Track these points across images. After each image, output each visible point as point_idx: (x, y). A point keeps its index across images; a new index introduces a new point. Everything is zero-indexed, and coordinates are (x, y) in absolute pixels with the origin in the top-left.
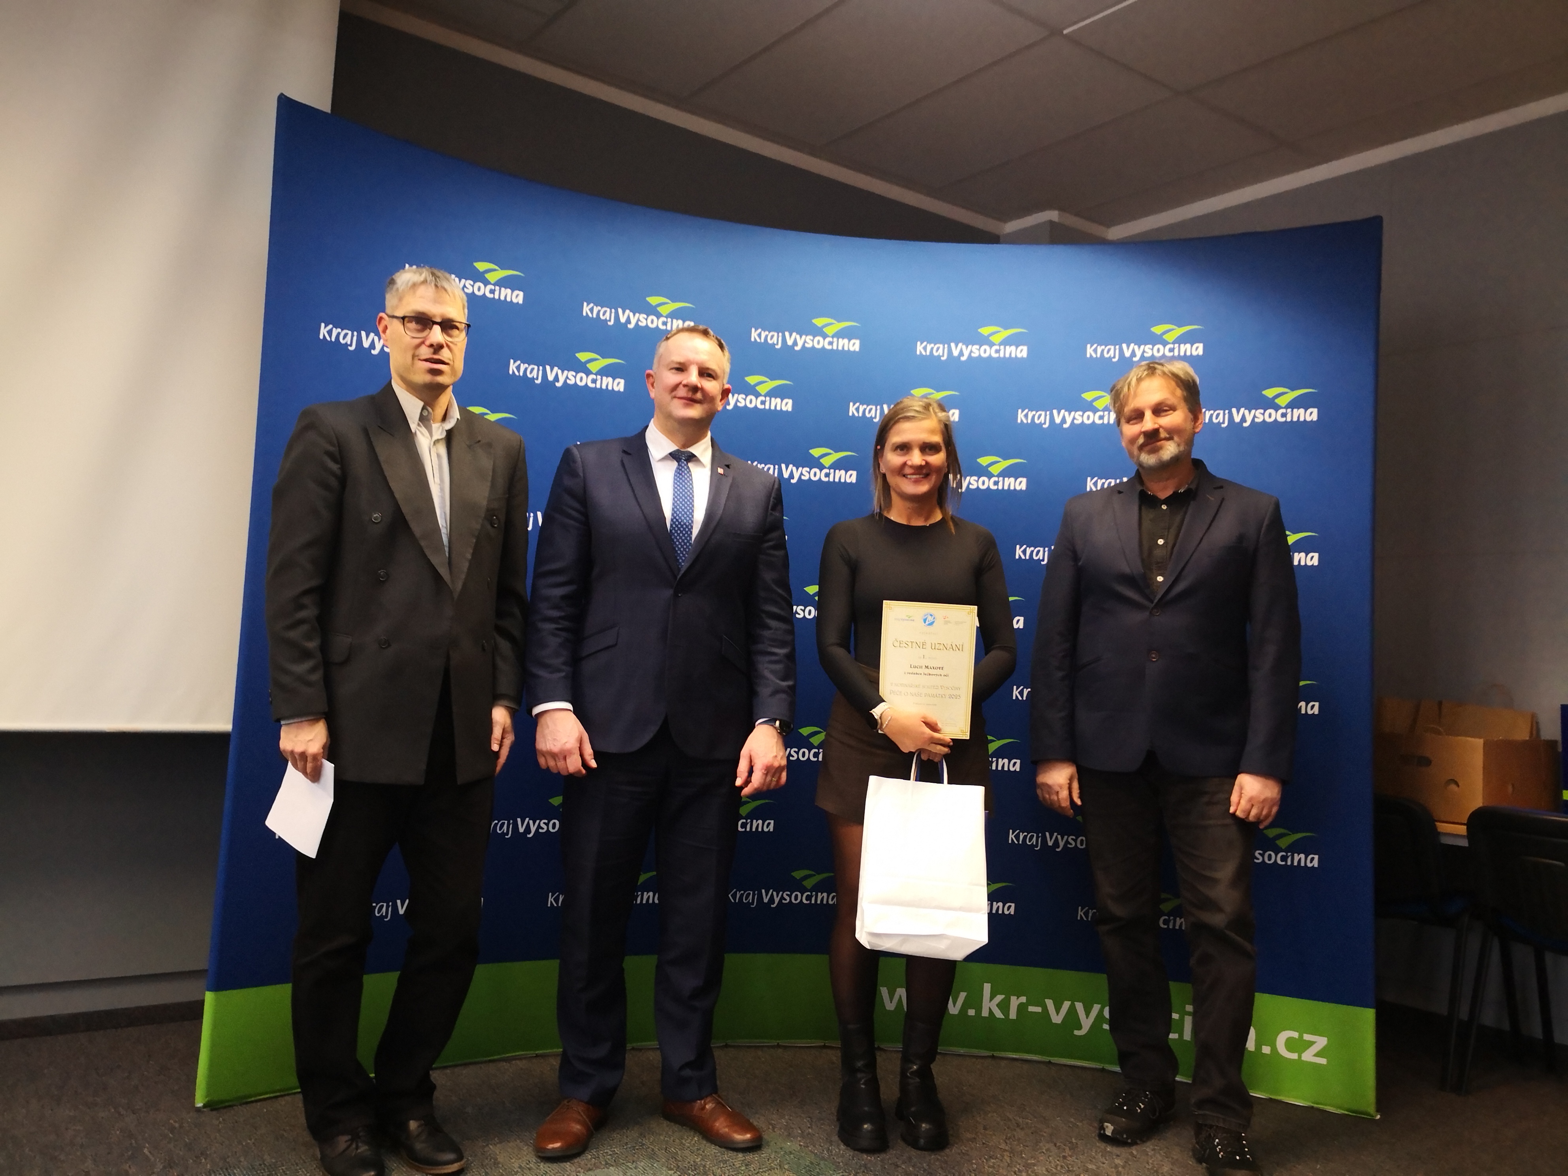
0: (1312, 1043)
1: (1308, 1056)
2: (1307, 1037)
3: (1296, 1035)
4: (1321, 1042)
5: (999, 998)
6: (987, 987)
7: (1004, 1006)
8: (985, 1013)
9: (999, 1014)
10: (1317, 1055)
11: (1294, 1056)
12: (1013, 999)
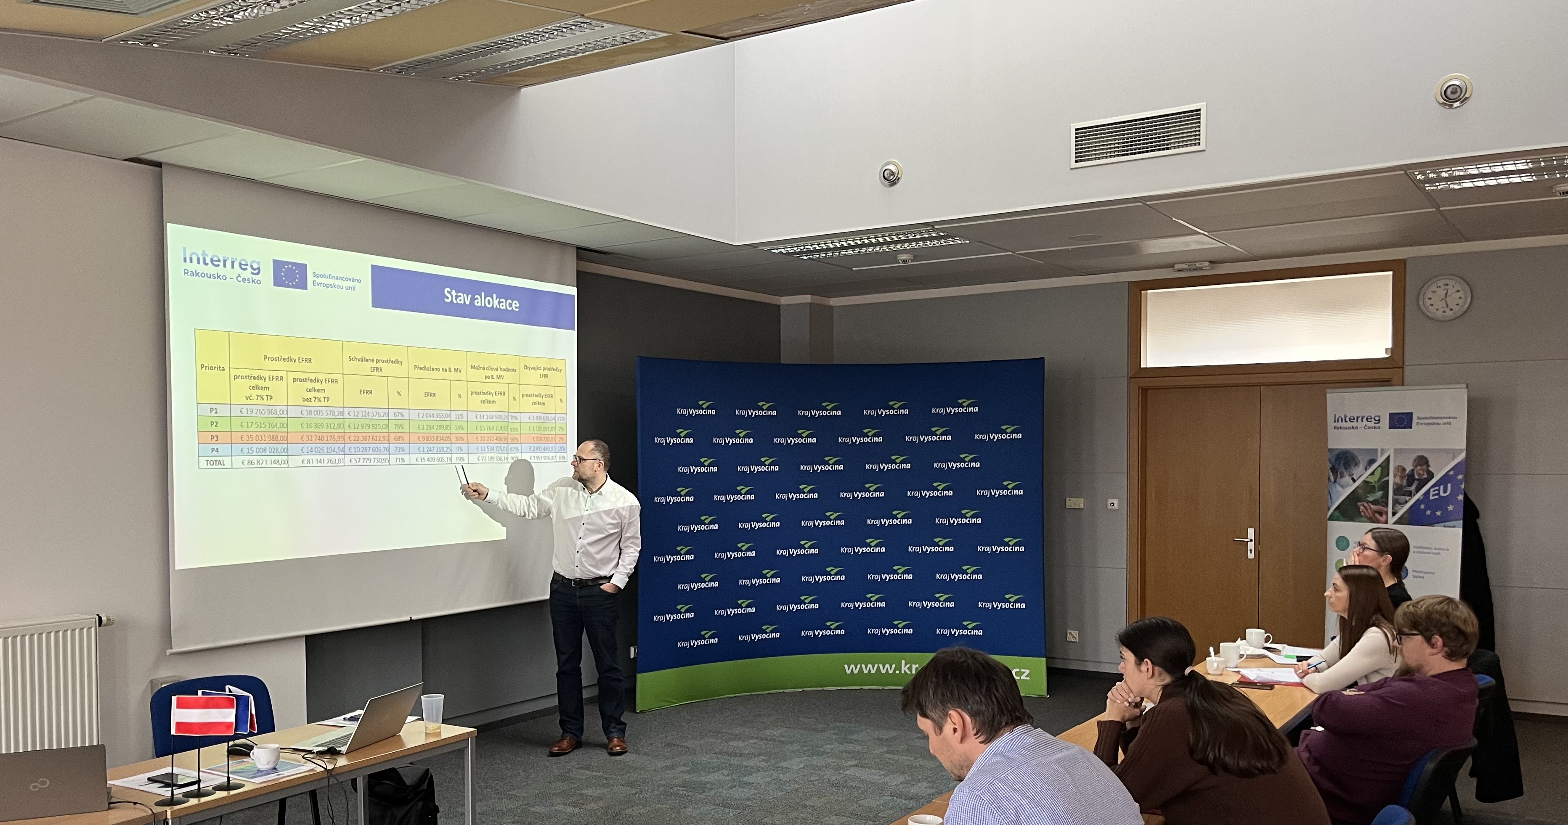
0: (1024, 672)
1: (1023, 677)
2: (1022, 670)
3: (1018, 670)
4: (1028, 671)
5: (908, 666)
6: (903, 662)
7: (910, 669)
8: (903, 672)
9: (909, 672)
10: (1026, 677)
11: (1019, 678)
12: (913, 665)
